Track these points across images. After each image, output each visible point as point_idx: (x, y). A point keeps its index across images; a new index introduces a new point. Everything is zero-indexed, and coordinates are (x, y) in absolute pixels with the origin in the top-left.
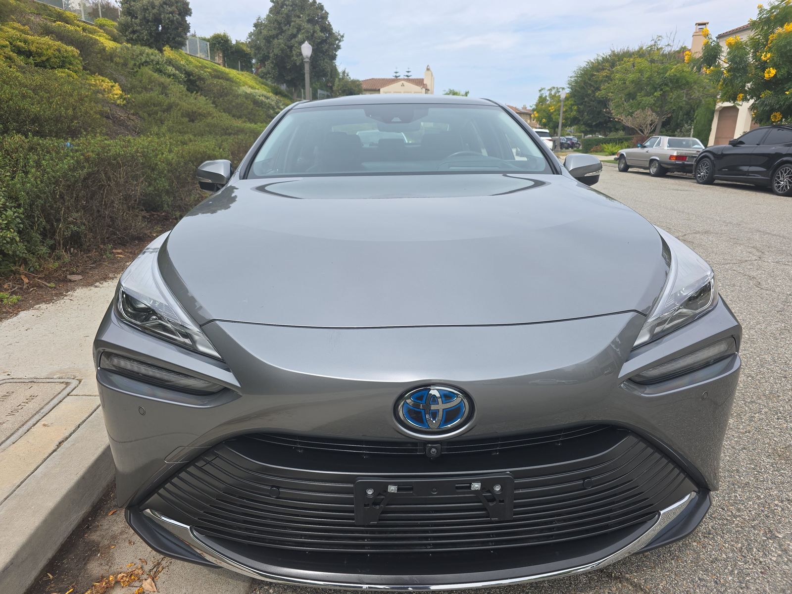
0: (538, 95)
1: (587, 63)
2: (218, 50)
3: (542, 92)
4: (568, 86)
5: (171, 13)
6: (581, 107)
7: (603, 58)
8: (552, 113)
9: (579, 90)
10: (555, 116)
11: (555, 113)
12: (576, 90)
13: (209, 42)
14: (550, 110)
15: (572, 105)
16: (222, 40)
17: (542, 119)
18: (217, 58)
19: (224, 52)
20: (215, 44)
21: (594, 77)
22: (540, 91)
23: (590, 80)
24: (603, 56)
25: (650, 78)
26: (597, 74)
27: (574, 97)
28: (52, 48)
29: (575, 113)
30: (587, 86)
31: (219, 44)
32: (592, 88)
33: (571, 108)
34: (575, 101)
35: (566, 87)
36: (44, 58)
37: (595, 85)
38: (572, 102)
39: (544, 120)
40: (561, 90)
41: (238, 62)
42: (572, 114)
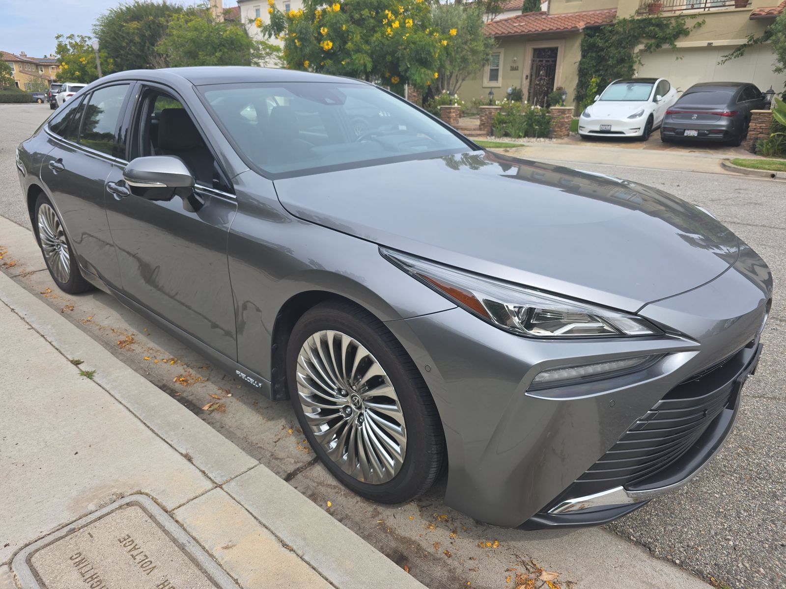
0: (56, 43)
1: (109, 12)
3: (61, 39)
4: (94, 35)
6: (119, 60)
7: (127, 8)
8: (85, 66)
9: (110, 41)
10: (90, 68)
11: (89, 66)
12: (106, 41)
14: (81, 62)
15: (107, 58)
17: (75, 71)
21: (124, 28)
22: (57, 38)
23: (120, 30)
24: (127, 6)
25: (208, 37)
26: (127, 24)
27: (106, 48)
29: (112, 66)
30: (118, 37)
32: (126, 40)
33: (106, 61)
34: (109, 54)
35: (91, 37)
37: (128, 37)
38: (106, 54)
39: (77, 72)
40: (87, 39)
42: (109, 67)
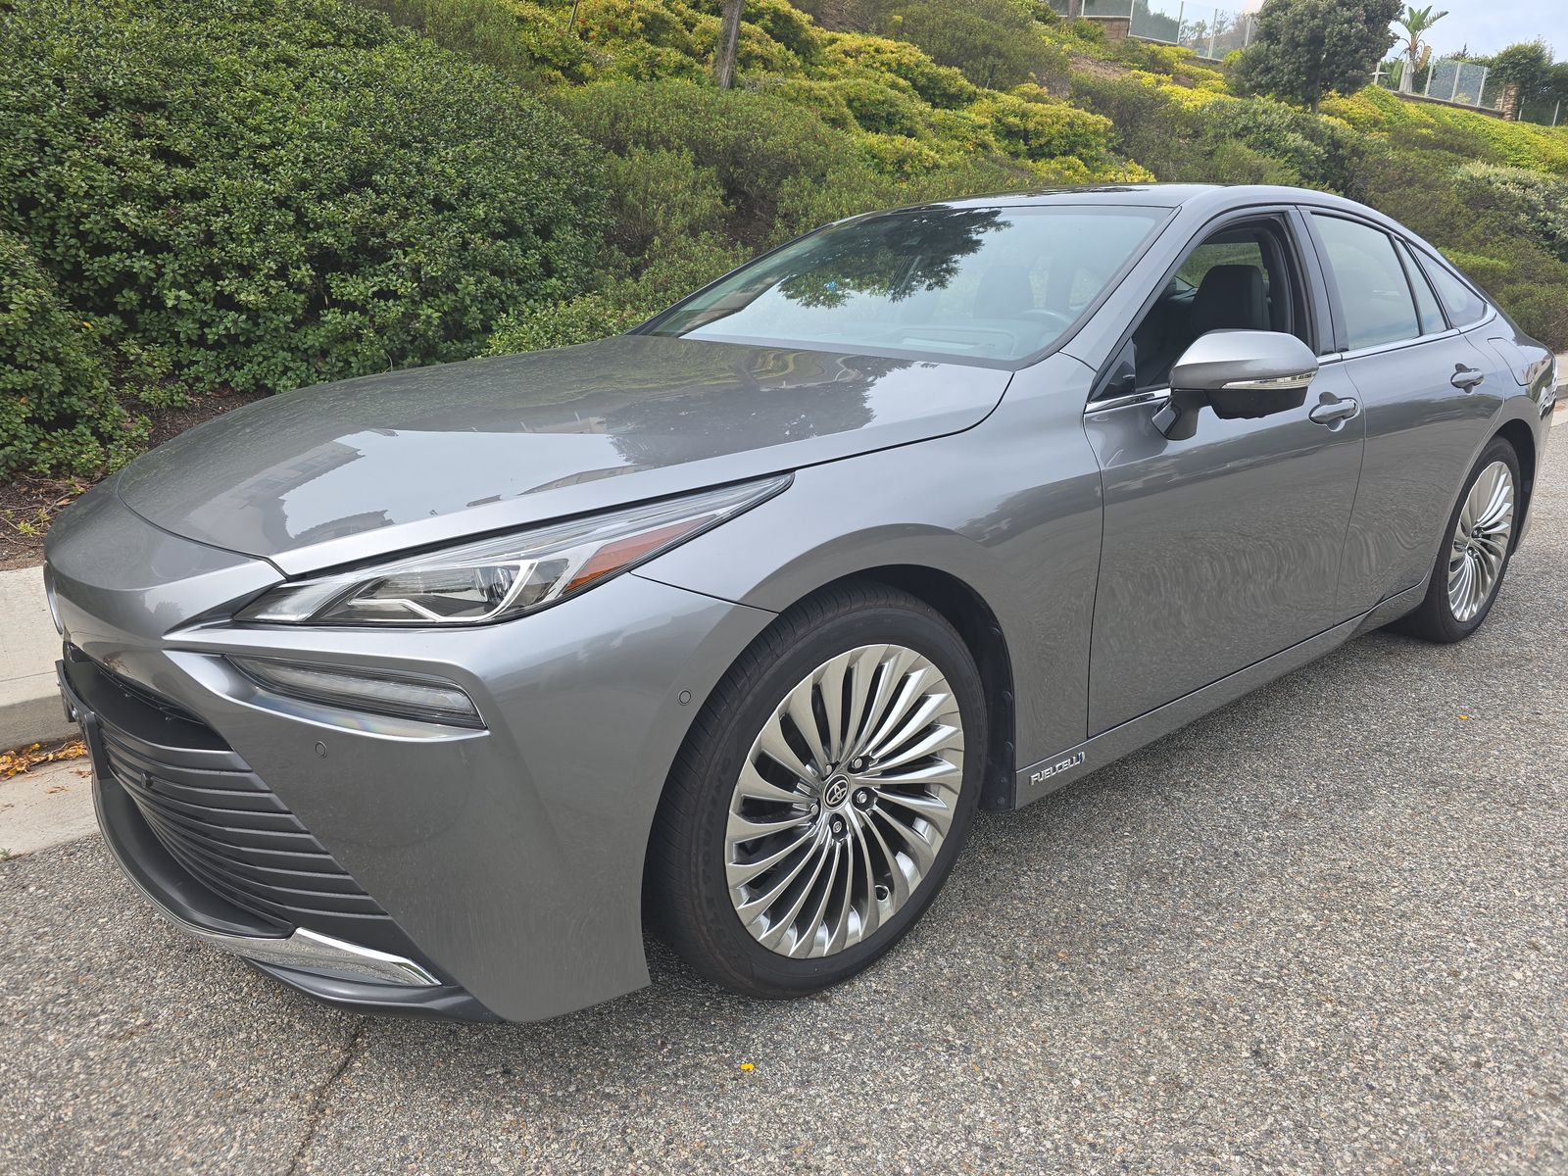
2: (1508, 81)
5: (1349, 21)
13: (1489, 66)
16: (1525, 57)
18: (1500, 101)
19: (1523, 85)
20: (1504, 68)
28: (1061, 122)
31: (1513, 68)
36: (1043, 141)
41: (1555, 104)
